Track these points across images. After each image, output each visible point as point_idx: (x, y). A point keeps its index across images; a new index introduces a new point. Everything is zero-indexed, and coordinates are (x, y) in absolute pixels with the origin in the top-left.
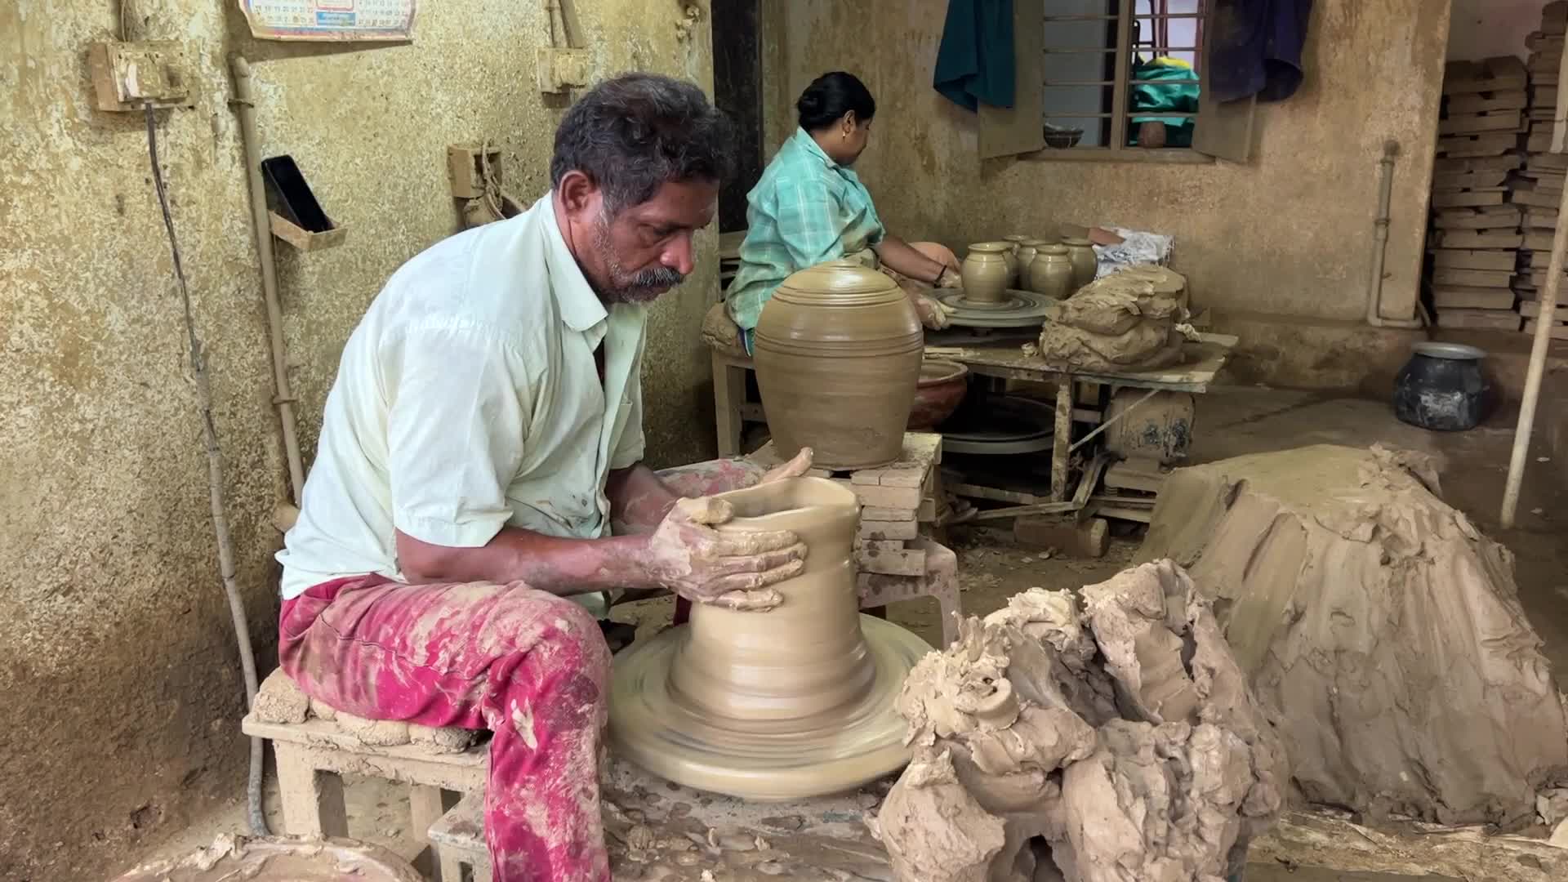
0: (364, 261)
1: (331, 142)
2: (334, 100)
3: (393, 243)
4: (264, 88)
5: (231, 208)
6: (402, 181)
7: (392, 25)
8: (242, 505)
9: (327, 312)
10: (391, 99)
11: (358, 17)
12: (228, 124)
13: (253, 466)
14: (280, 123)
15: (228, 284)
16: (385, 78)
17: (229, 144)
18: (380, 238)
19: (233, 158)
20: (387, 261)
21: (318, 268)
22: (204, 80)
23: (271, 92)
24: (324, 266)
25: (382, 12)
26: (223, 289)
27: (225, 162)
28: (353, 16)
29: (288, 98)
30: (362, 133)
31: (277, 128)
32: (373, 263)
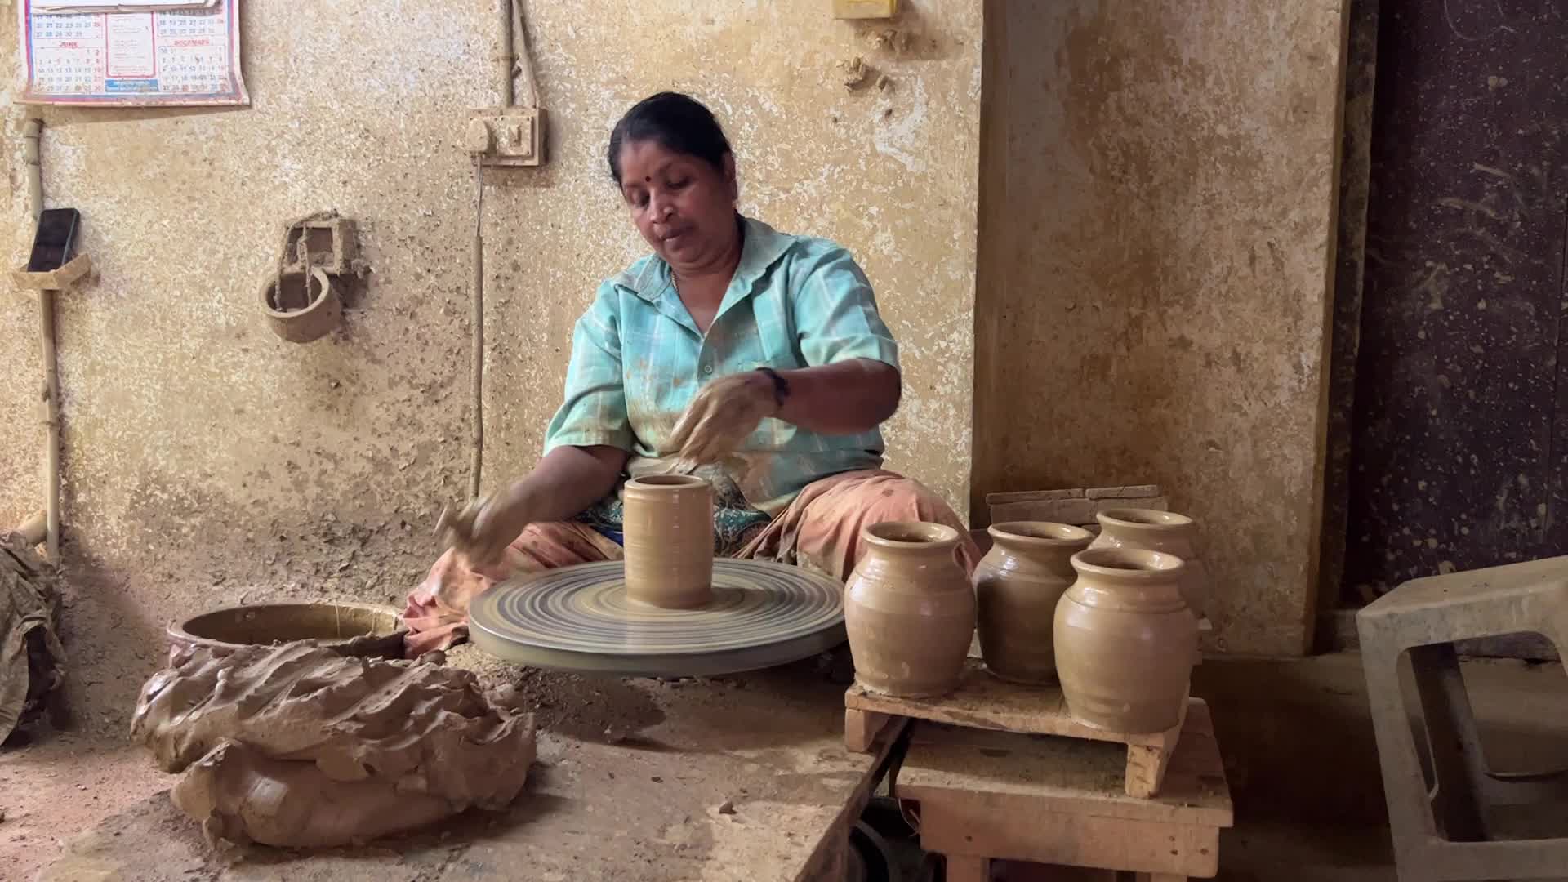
0: (163, 319)
1: (132, 201)
2: (142, 162)
3: (203, 309)
4: (63, 149)
5: (20, 248)
6: (221, 249)
7: (209, 90)
8: (10, 499)
9: (114, 357)
10: (216, 164)
11: (162, 83)
12: (25, 176)
13: (26, 470)
14: (75, 181)
15: (13, 310)
16: (211, 143)
17: (25, 194)
18: (186, 300)
19: (26, 207)
20: (193, 325)
21: (108, 315)
22: (7, 141)
23: (70, 153)
24: (115, 316)
25: (195, 78)
26: (8, 313)
27: (19, 209)
28: (155, 83)
29: (87, 158)
30: (173, 195)
31: (73, 185)
32: (174, 323)
